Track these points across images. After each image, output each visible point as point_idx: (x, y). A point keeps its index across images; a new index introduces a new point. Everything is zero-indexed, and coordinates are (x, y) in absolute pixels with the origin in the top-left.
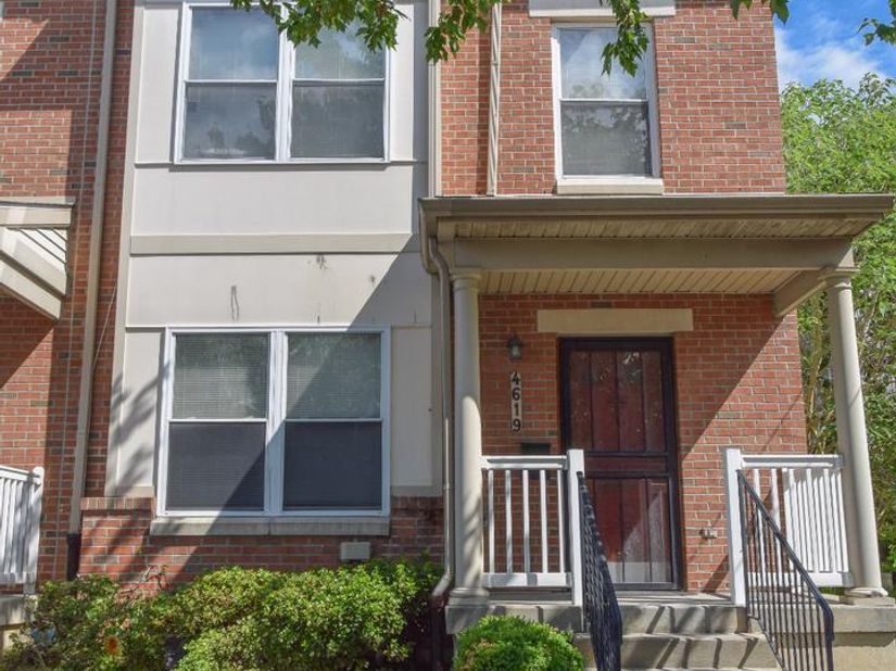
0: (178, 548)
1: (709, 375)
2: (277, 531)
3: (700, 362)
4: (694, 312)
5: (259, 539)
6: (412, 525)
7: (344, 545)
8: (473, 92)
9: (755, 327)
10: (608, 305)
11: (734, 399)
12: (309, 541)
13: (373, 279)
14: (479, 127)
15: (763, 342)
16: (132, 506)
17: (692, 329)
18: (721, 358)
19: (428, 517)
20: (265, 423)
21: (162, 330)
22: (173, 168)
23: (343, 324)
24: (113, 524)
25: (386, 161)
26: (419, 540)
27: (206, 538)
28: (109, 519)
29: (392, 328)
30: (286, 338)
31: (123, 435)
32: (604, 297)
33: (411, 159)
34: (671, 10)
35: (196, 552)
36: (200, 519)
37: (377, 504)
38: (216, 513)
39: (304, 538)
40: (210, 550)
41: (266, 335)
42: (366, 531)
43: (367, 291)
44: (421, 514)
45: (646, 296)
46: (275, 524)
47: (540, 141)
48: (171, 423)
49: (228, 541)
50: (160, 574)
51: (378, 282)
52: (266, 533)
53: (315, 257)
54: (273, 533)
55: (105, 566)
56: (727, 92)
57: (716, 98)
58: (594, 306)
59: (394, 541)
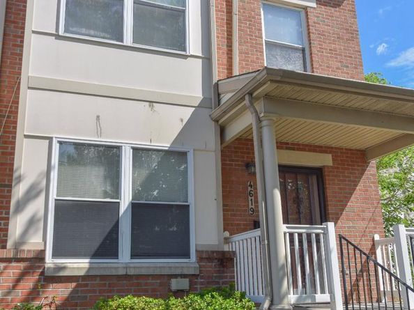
0: (64, 284)
1: (340, 189)
2: (131, 272)
3: (336, 182)
4: (332, 156)
5: (119, 277)
6: (211, 267)
7: (173, 281)
8: (223, 27)
9: (358, 166)
10: (293, 149)
11: (352, 202)
12: (150, 278)
13: (182, 121)
14: (227, 46)
15: (362, 174)
16: (32, 255)
17: (332, 165)
18: (345, 181)
19: (219, 263)
20: (119, 203)
21: (50, 139)
22: (58, 37)
23: (166, 145)
24: (16, 268)
25: (188, 54)
26: (216, 277)
27: (84, 278)
28: (14, 264)
29: (194, 150)
30: (131, 150)
31: (20, 207)
32: (292, 144)
33: (201, 55)
34: (314, 5)
35: (76, 287)
36: (79, 265)
37: (187, 255)
38: (87, 260)
39: (147, 276)
40: (86, 285)
41: (119, 148)
42: (186, 272)
43: (178, 127)
44: (216, 261)
45: (311, 146)
46: (130, 267)
47: (257, 59)
48: (56, 200)
49: (98, 279)
50: (51, 302)
51: (185, 122)
52: (125, 273)
53: (148, 103)
54: (129, 273)
55: (10, 298)
56: (340, 49)
57: (336, 51)
58: (287, 148)
59: (202, 278)
